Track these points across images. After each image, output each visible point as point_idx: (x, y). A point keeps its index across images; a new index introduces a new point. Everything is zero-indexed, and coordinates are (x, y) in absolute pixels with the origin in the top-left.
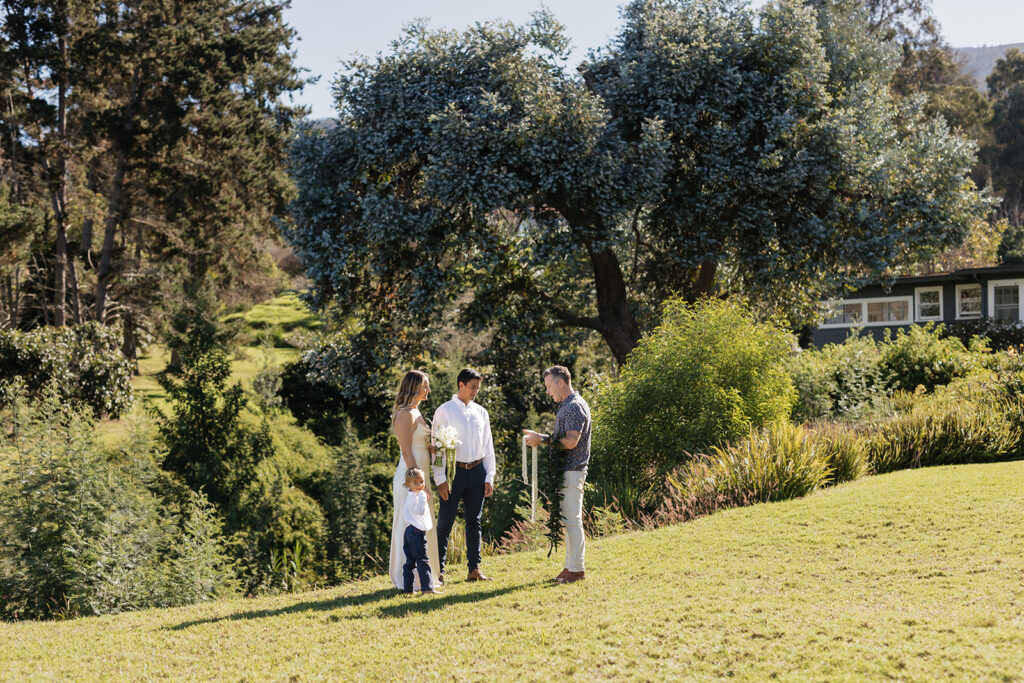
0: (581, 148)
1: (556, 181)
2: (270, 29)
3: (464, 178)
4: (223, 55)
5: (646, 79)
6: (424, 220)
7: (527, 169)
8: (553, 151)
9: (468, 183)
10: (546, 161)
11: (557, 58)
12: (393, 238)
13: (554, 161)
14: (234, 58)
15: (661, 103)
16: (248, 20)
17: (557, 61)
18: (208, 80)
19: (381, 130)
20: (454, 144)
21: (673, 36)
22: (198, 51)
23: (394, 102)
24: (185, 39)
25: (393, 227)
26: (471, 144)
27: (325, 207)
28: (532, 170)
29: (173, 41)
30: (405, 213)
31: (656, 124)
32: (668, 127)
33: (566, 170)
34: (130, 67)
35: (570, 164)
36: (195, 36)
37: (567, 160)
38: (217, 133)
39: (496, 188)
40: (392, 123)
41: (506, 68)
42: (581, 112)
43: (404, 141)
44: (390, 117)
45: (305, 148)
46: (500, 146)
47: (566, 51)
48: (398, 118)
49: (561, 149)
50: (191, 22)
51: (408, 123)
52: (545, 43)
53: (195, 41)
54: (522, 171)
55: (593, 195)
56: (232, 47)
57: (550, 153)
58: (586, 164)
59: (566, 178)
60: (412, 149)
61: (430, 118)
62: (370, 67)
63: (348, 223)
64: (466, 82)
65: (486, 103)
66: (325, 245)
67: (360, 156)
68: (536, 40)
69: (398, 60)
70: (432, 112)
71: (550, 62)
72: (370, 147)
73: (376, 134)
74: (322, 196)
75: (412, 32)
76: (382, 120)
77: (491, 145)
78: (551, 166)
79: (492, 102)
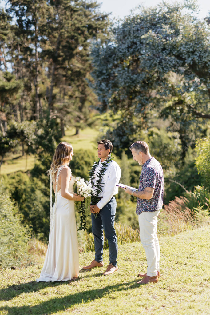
0: (202, 46)
1: (192, 60)
2: (105, 22)
3: (155, 60)
4: (86, 29)
6: (140, 77)
7: (181, 56)
8: (191, 47)
9: (156, 61)
10: (188, 52)
11: (194, 13)
12: (127, 84)
13: (191, 52)
14: (90, 31)
16: (98, 20)
17: (194, 15)
18: (81, 38)
19: (125, 44)
20: (152, 47)
22: (78, 29)
23: (129, 32)
24: (74, 25)
25: (127, 80)
26: (158, 46)
27: (104, 74)
28: (183, 56)
29: (70, 25)
30: (133, 75)
33: (196, 55)
34: (57, 35)
35: (198, 52)
36: (77, 23)
37: (197, 51)
39: (168, 63)
40: (129, 41)
41: (173, 16)
42: (202, 31)
43: (133, 47)
44: (128, 38)
46: (170, 47)
47: (198, 10)
48: (131, 38)
49: (194, 47)
50: (76, 19)
51: (135, 40)
52: (190, 7)
53: (77, 26)
54: (179, 56)
55: (207, 65)
56: (90, 27)
57: (189, 48)
58: (205, 52)
59: (196, 58)
60: (136, 50)
61: (143, 37)
62: (121, 20)
63: (113, 80)
64: (158, 23)
65: (164, 30)
66: (103, 88)
67: (117, 54)
68: (186, 6)
69: (132, 17)
70: (143, 35)
71: (192, 15)
72: (121, 50)
73: (123, 45)
74: (103, 70)
75: (139, 7)
76: (125, 40)
77: (166, 46)
78: (190, 54)
79: (166, 29)
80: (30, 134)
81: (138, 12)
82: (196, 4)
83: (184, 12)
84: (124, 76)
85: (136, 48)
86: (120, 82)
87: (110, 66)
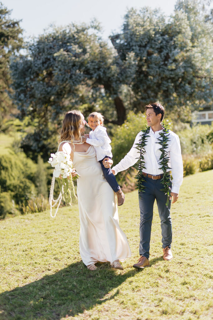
0: (106, 64)
1: (98, 75)
2: (16, 29)
3: (66, 75)
5: (129, 40)
6: (54, 89)
8: (97, 64)
9: (68, 76)
10: (95, 68)
12: (43, 96)
13: (97, 68)
14: (2, 39)
15: (134, 48)
16: (9, 26)
17: (99, 34)
19: (40, 59)
21: (138, 25)
23: (44, 49)
25: (43, 92)
27: (22, 86)
28: (90, 71)
30: (48, 87)
31: (132, 55)
32: (137, 55)
33: (101, 71)
35: (102, 69)
39: (77, 78)
40: (43, 57)
41: (81, 37)
42: (106, 51)
43: (48, 63)
44: (42, 55)
45: (14, 66)
46: (79, 64)
47: (102, 31)
48: (45, 55)
49: (99, 64)
51: (49, 57)
52: (95, 28)
54: (87, 72)
55: (110, 79)
56: (2, 35)
57: (95, 66)
58: (108, 69)
59: (101, 74)
60: (50, 65)
61: (55, 55)
62: (36, 38)
63: (30, 91)
64: (68, 42)
65: (74, 49)
66: (22, 98)
67: (33, 69)
68: (92, 27)
69: (45, 35)
70: (55, 52)
71: (97, 35)
72: (36, 65)
73: (38, 61)
74: (21, 82)
75: (51, 26)
76: (40, 56)
77: (76, 63)
78: (96, 70)
79: (76, 48)
81: (51, 31)
82: (101, 25)
83: (91, 32)
84: (40, 89)
85: (50, 63)
86: (36, 94)
87: (27, 79)
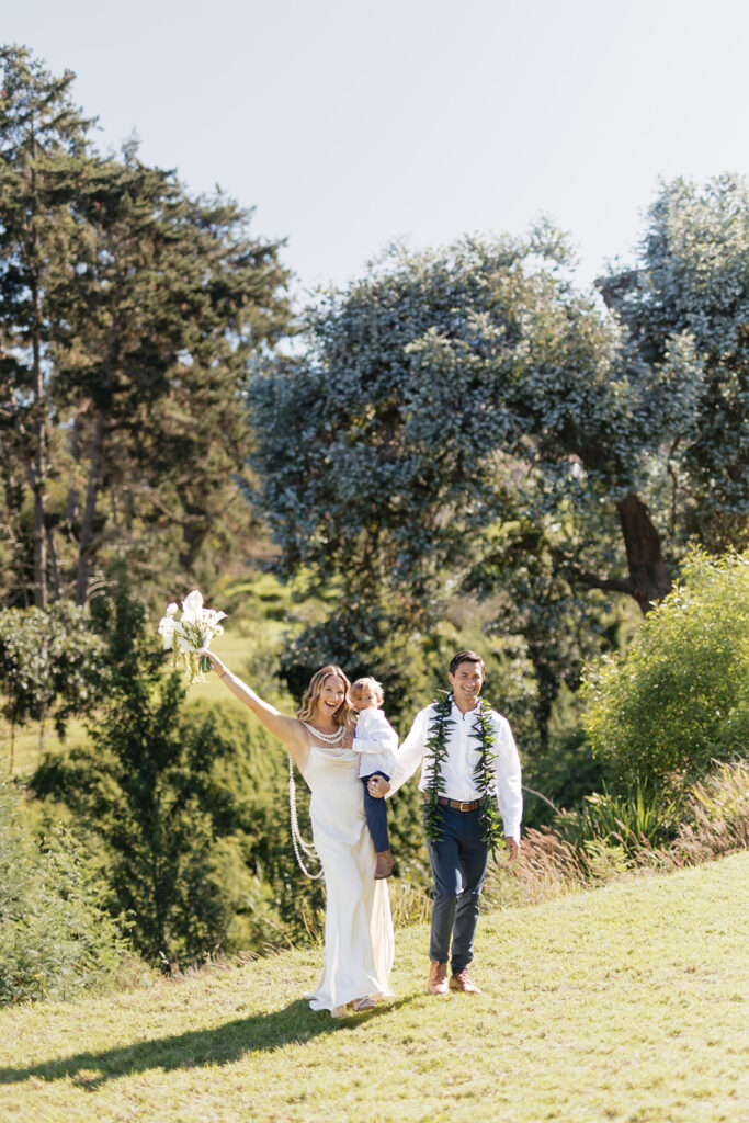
0: (591, 375)
1: (563, 416)
2: (266, 271)
3: (449, 417)
4: (207, 300)
5: (673, 290)
6: (403, 471)
7: (528, 403)
8: (558, 378)
9: (454, 423)
10: (550, 392)
11: (563, 269)
12: (366, 494)
13: (559, 392)
14: (221, 303)
15: (690, 317)
16: (242, 263)
17: (563, 274)
18: (191, 329)
19: (353, 366)
20: (438, 377)
21: (701, 236)
22: (179, 297)
23: (367, 331)
24: (166, 284)
25: (365, 480)
26: (457, 376)
27: (290, 459)
28: (533, 404)
29: (152, 287)
30: (381, 463)
31: (684, 342)
32: (701, 345)
33: (574, 401)
34: (107, 318)
35: (579, 394)
36: (176, 280)
37: (575, 390)
38: (202, 387)
39: (488, 428)
40: (365, 358)
41: (500, 284)
42: (590, 330)
43: (380, 378)
44: (362, 350)
45: (260, 391)
46: (493, 377)
47: (574, 260)
48: (372, 350)
49: (566, 377)
50: (172, 265)
51: (385, 357)
52: (548, 252)
53: (175, 287)
54: (522, 405)
55: (608, 431)
56: (218, 291)
57: (553, 382)
58: (598, 394)
59: (575, 411)
60: (389, 386)
61: (408, 348)
62: (339, 293)
63: (318, 477)
64: (453, 303)
65: (474, 326)
66: (290, 504)
67: (329, 398)
68: (537, 250)
69: (372, 282)
70: (410, 340)
71: (555, 275)
72: (340, 386)
73: (347, 371)
74: (286, 447)
75: (392, 250)
76: (354, 355)
77: (482, 376)
78: (555, 398)
79: (482, 324)
80: (27, 651)
81: (390, 268)
82: (568, 242)
83: (532, 265)
84: (356, 469)
85: (390, 379)
86: (341, 488)
87: (308, 435)
